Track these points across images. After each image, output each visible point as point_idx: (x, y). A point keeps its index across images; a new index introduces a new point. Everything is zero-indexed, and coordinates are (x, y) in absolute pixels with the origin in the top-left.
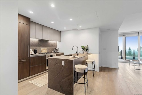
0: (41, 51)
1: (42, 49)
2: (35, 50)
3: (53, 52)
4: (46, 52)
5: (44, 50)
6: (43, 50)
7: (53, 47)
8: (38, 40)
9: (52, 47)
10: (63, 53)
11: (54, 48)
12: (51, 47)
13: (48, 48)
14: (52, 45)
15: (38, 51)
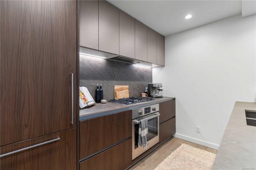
0: (114, 94)
1: (116, 87)
2: (96, 91)
3: (144, 95)
4: (127, 96)
5: (121, 90)
6: (118, 90)
7: (144, 81)
8: (104, 61)
9: (142, 82)
10: (174, 99)
11: (146, 83)
12: (138, 80)
13: (132, 83)
14: (141, 75)
15: (105, 93)
